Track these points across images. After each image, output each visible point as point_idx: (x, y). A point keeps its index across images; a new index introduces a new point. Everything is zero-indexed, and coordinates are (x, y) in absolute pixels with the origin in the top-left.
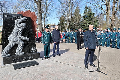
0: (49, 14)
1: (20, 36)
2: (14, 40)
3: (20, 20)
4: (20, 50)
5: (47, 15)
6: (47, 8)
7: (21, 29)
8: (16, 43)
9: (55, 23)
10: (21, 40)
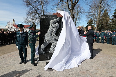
0: (79, 18)
1: (54, 36)
2: (48, 39)
3: (54, 20)
4: (53, 48)
5: (78, 19)
6: (77, 15)
7: (55, 29)
8: (50, 42)
9: (83, 26)
10: (55, 39)
